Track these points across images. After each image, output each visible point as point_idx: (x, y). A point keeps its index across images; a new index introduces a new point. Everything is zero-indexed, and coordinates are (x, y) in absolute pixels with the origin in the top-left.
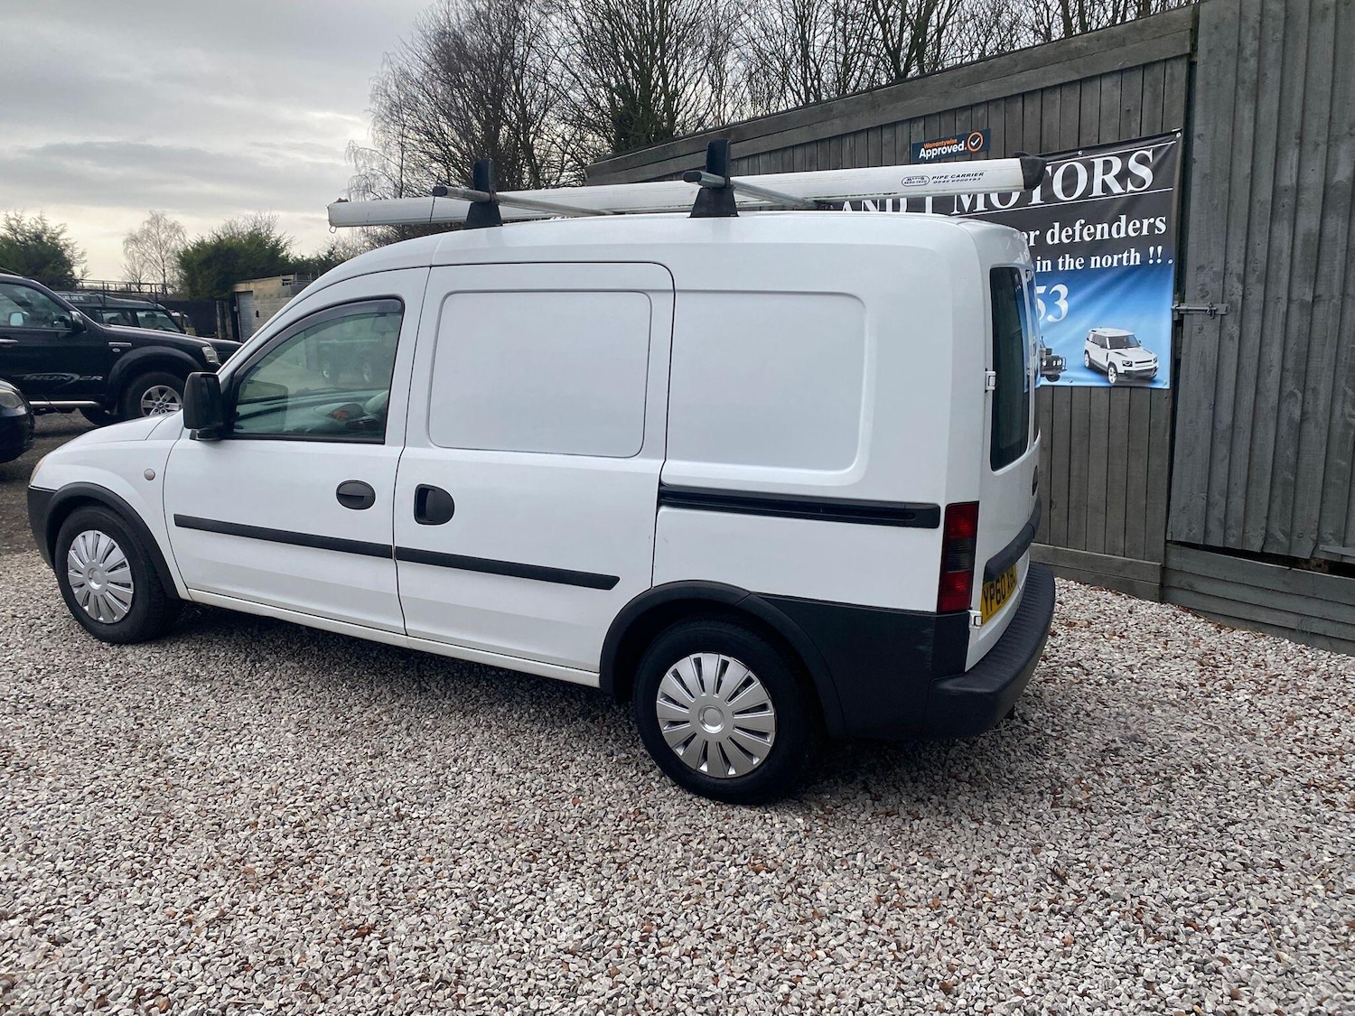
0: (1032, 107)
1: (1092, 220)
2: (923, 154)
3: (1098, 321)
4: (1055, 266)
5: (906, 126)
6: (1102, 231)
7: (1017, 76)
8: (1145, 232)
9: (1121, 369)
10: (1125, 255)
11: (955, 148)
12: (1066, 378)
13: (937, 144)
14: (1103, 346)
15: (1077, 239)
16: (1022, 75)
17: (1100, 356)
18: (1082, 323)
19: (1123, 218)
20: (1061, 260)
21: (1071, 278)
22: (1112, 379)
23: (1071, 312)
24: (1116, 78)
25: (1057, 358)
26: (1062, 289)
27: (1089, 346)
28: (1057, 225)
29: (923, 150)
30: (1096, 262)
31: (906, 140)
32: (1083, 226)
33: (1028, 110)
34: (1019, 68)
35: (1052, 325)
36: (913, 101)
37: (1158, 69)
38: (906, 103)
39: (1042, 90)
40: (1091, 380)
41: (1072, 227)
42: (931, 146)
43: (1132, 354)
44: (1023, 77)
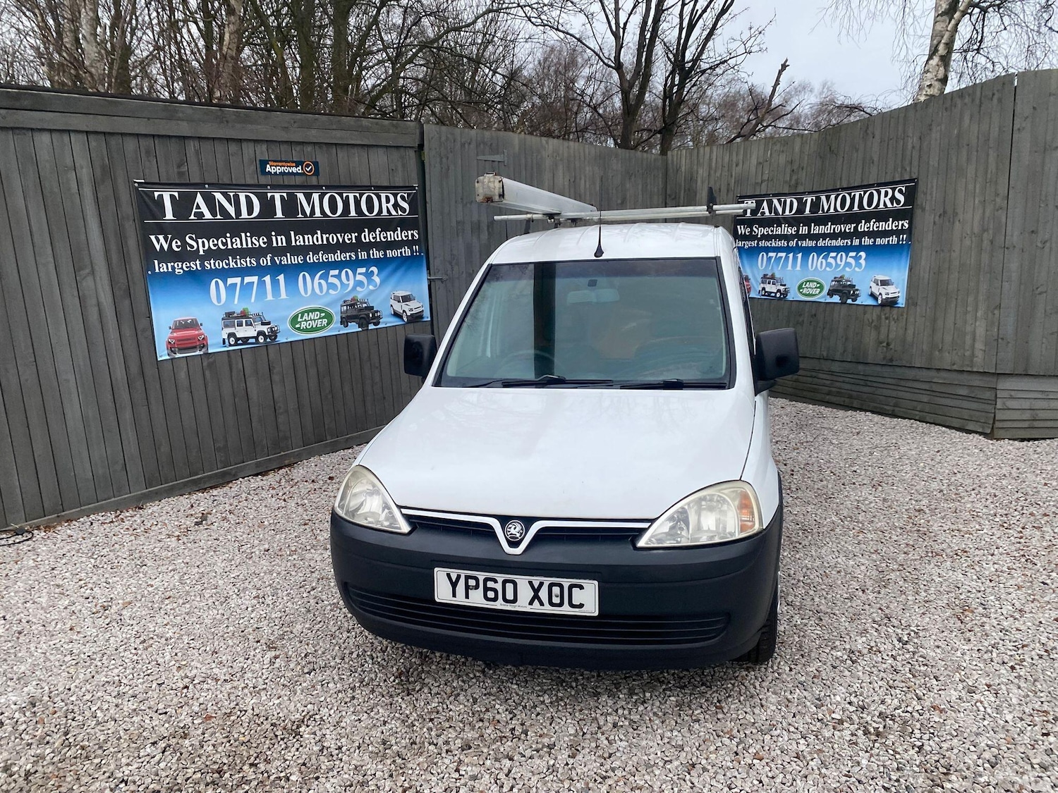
0: (342, 154)
1: (385, 230)
2: (268, 169)
3: (395, 288)
4: (369, 255)
5: (251, 145)
6: (391, 236)
7: (334, 132)
8: (410, 238)
9: (409, 314)
10: (403, 250)
11: (294, 170)
12: (383, 322)
13: (280, 164)
14: (399, 302)
15: (378, 240)
16: (337, 132)
17: (398, 307)
18: (387, 290)
19: (399, 229)
20: (371, 252)
21: (378, 263)
22: (405, 319)
23: (382, 282)
24: (385, 149)
25: (377, 312)
26: (374, 269)
27: (392, 302)
28: (366, 230)
29: (268, 166)
30: (390, 253)
31: (253, 156)
32: (380, 232)
33: (340, 155)
34: (335, 127)
35: (372, 292)
36: (259, 127)
37: (402, 150)
38: (254, 127)
39: (348, 144)
40: (397, 322)
41: (375, 232)
42: (275, 164)
43: (413, 304)
44: (339, 134)
